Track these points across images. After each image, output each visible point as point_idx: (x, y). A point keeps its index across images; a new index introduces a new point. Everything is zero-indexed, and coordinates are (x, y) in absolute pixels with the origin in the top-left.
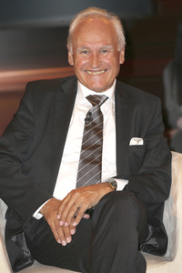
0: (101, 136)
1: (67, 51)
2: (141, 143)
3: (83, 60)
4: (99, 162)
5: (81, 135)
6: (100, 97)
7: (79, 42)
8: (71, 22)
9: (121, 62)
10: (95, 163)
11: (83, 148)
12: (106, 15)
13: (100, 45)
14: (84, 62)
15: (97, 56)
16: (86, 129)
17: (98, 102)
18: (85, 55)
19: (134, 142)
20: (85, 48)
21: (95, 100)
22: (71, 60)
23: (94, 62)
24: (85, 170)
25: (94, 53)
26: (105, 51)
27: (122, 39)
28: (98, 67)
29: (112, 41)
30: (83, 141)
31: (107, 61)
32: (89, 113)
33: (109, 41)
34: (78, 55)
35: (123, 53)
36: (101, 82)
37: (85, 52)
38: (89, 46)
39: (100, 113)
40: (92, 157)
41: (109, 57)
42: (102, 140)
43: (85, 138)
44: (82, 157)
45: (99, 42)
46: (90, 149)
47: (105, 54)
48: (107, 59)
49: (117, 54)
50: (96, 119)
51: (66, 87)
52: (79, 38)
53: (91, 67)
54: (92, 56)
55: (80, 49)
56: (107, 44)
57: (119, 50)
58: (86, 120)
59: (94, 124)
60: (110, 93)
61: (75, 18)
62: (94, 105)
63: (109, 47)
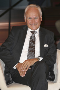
0: (35, 43)
2: (47, 46)
3: (29, 21)
8: (25, 8)
9: (41, 21)
11: (29, 47)
12: (36, 6)
14: (30, 22)
15: (34, 20)
16: (30, 41)
17: (34, 33)
18: (30, 20)
24: (30, 54)
25: (33, 19)
26: (36, 18)
27: (41, 13)
28: (34, 23)
29: (38, 15)
30: (29, 45)
32: (31, 37)
33: (37, 15)
35: (42, 18)
37: (30, 19)
38: (31, 17)
40: (32, 50)
41: (37, 20)
42: (35, 45)
44: (29, 50)
45: (34, 16)
46: (31, 48)
47: (36, 19)
50: (33, 38)
52: (28, 14)
53: (32, 23)
54: (32, 20)
55: (28, 18)
58: (30, 39)
59: (33, 40)
62: (32, 34)
63: (38, 17)
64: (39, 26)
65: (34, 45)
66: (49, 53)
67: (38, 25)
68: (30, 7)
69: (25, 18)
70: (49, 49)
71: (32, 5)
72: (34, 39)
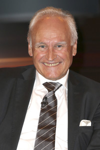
1: (27, 44)
2: (90, 124)
3: (40, 53)
4: (52, 140)
5: (38, 117)
6: (55, 84)
7: (38, 38)
8: (32, 18)
9: (74, 55)
10: (49, 140)
11: (39, 127)
12: (61, 13)
13: (56, 41)
14: (42, 55)
15: (53, 51)
16: (42, 111)
17: (53, 88)
18: (43, 49)
19: (84, 123)
20: (42, 43)
21: (50, 87)
22: (30, 52)
23: (50, 56)
24: (41, 146)
25: (51, 48)
26: (59, 46)
28: (53, 60)
29: (66, 37)
30: (40, 122)
31: (61, 55)
32: (45, 98)
33: (63, 37)
34: (36, 49)
35: (75, 46)
36: (55, 72)
37: (43, 47)
38: (46, 41)
39: (54, 97)
41: (63, 52)
42: (56, 121)
43: (41, 119)
44: (38, 135)
45: (54, 38)
46: (45, 128)
47: (60, 49)
48: (61, 53)
49: (70, 49)
50: (51, 103)
51: (26, 74)
52: (37, 34)
53: (48, 60)
54: (48, 51)
55: (38, 44)
56: (62, 40)
57: (72, 44)
58: (42, 103)
59: (49, 107)
60: (63, 81)
61: (34, 16)
62: (49, 91)
63: (64, 43)
64: (68, 67)
65: (52, 122)
66: (92, 143)
67: (66, 65)
68: (45, 14)
69: (30, 46)
70: (93, 134)
71: (50, 10)
72: (53, 105)
